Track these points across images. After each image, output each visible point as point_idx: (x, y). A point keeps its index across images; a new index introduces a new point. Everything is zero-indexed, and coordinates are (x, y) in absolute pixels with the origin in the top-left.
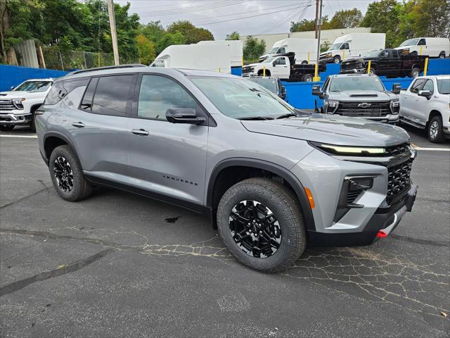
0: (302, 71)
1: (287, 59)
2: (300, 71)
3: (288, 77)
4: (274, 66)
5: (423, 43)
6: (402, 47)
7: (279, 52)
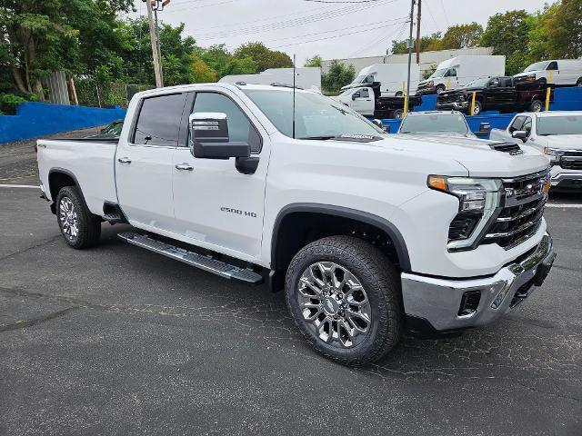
0: (391, 106)
1: (371, 91)
2: (388, 106)
3: (372, 114)
4: (353, 99)
5: (554, 67)
6: (527, 72)
7: (366, 80)
